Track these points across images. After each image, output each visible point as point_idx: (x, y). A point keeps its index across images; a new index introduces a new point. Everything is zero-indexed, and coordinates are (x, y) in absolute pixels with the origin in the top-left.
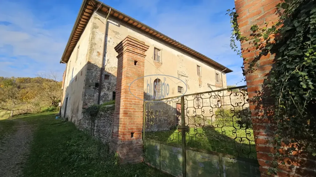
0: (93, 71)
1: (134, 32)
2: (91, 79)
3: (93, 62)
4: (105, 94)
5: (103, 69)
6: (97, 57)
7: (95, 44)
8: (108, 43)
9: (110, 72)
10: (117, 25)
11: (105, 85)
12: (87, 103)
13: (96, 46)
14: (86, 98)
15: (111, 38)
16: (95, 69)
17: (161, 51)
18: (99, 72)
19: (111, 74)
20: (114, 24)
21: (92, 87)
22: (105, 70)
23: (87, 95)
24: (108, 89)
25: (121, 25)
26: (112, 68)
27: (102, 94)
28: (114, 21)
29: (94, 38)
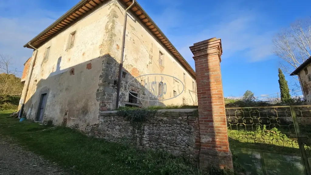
0: (112, 65)
1: (146, 31)
2: (110, 75)
3: (112, 56)
4: (122, 93)
5: (121, 65)
6: (116, 51)
7: (115, 35)
8: (126, 36)
9: (127, 69)
10: (133, 20)
11: (122, 84)
12: (106, 103)
13: (116, 37)
14: (106, 98)
15: (128, 33)
16: (114, 63)
17: (163, 55)
18: (118, 69)
19: (128, 72)
20: (131, 18)
21: (111, 85)
22: (123, 66)
23: (106, 94)
24: (125, 89)
25: (137, 21)
26: (129, 65)
27: (120, 94)
28: (131, 15)
29: (114, 28)
